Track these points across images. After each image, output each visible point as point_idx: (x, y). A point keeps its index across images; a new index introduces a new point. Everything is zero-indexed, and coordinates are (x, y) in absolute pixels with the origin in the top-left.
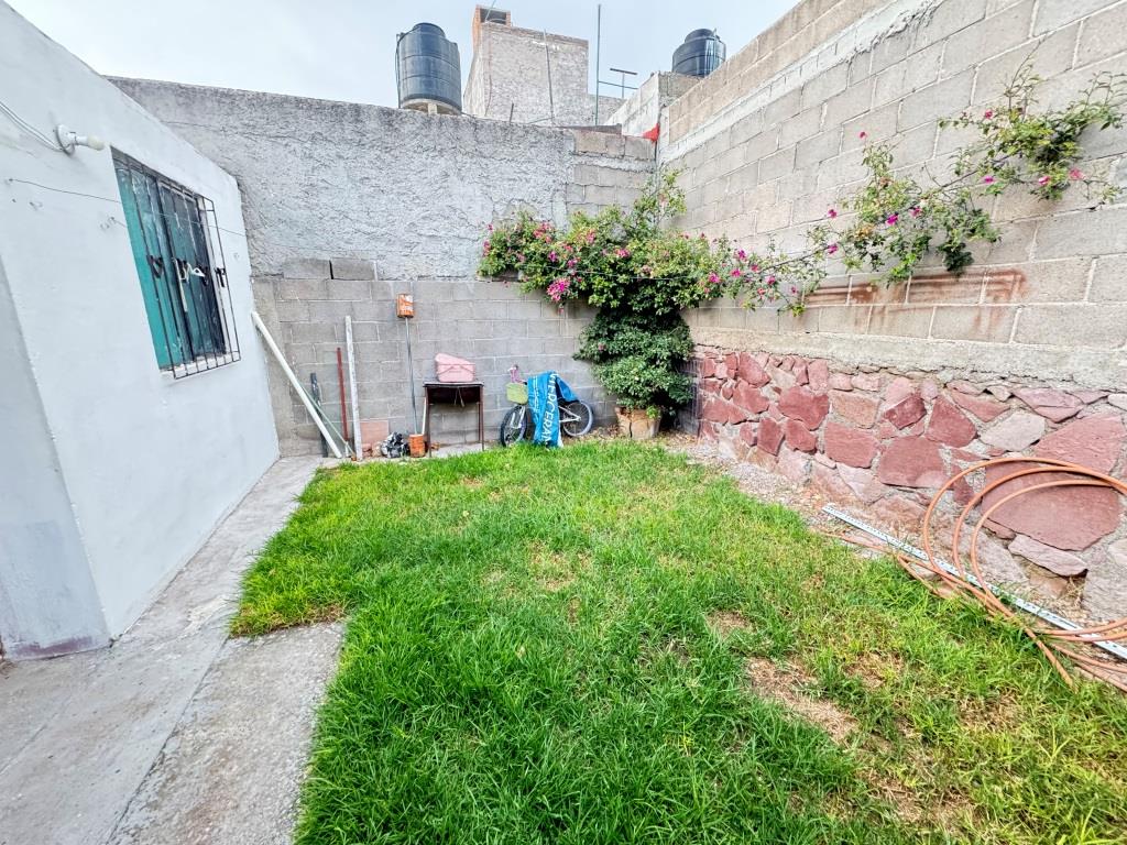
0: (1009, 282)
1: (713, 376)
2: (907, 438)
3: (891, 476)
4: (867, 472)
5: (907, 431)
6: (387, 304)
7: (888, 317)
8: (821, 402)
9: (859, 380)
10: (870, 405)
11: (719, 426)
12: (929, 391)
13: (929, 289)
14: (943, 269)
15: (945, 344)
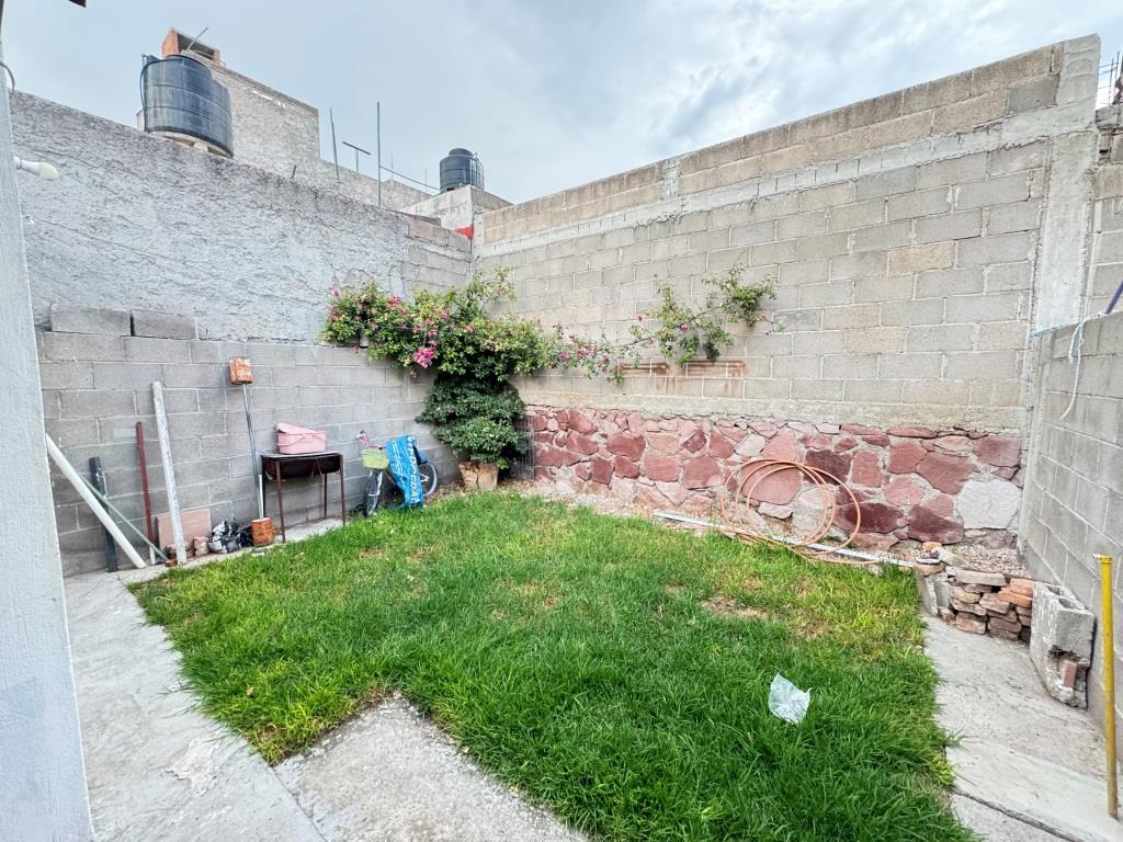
0: (738, 367)
1: (546, 429)
2: (698, 458)
3: (692, 483)
4: (676, 483)
5: (697, 454)
6: (213, 368)
7: (677, 384)
8: (639, 442)
9: (664, 424)
10: (674, 440)
11: (554, 469)
12: (707, 427)
13: (698, 368)
14: (704, 357)
15: (711, 400)
